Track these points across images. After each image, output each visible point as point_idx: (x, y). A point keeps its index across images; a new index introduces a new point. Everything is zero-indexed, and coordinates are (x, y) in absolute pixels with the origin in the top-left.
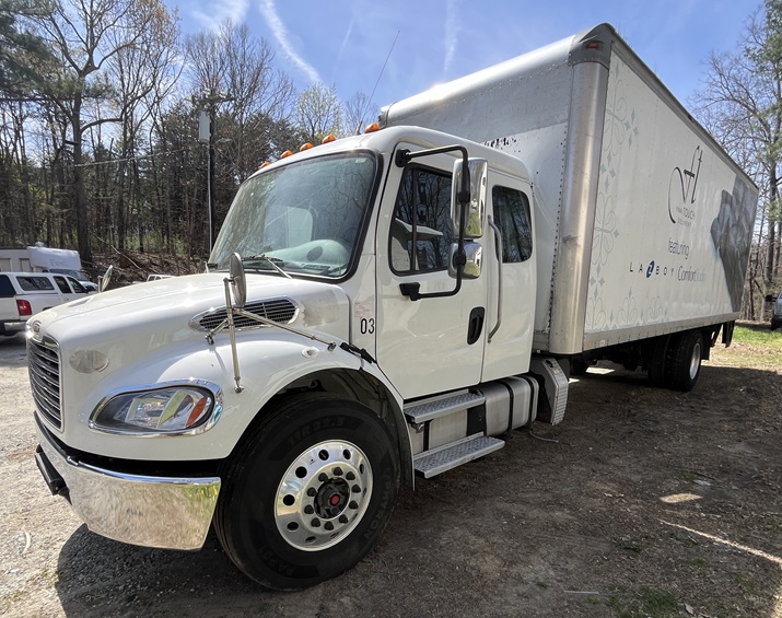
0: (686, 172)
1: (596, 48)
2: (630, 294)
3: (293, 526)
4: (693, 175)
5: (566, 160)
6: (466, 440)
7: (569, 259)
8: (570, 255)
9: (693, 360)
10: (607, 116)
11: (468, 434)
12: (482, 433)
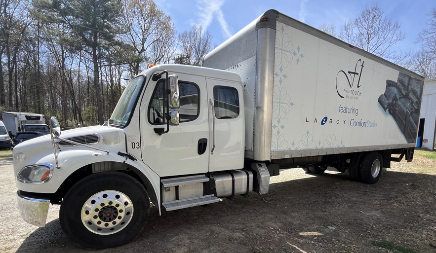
0: (349, 72)
1: (267, 21)
2: (308, 133)
3: (90, 223)
4: (358, 74)
5: (257, 72)
6: (203, 197)
7: (261, 119)
8: (261, 116)
9: (377, 168)
10: (276, 51)
11: (204, 194)
12: (213, 195)
